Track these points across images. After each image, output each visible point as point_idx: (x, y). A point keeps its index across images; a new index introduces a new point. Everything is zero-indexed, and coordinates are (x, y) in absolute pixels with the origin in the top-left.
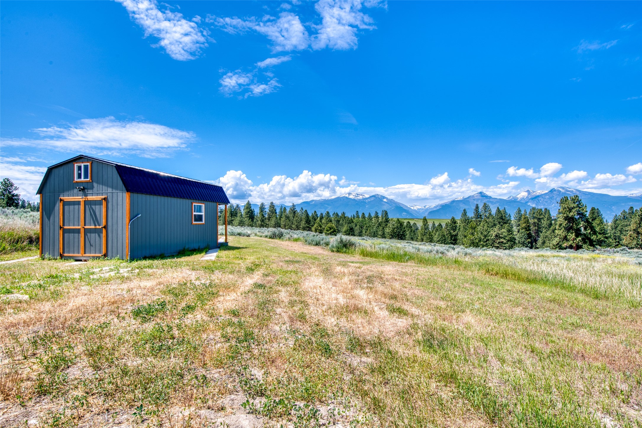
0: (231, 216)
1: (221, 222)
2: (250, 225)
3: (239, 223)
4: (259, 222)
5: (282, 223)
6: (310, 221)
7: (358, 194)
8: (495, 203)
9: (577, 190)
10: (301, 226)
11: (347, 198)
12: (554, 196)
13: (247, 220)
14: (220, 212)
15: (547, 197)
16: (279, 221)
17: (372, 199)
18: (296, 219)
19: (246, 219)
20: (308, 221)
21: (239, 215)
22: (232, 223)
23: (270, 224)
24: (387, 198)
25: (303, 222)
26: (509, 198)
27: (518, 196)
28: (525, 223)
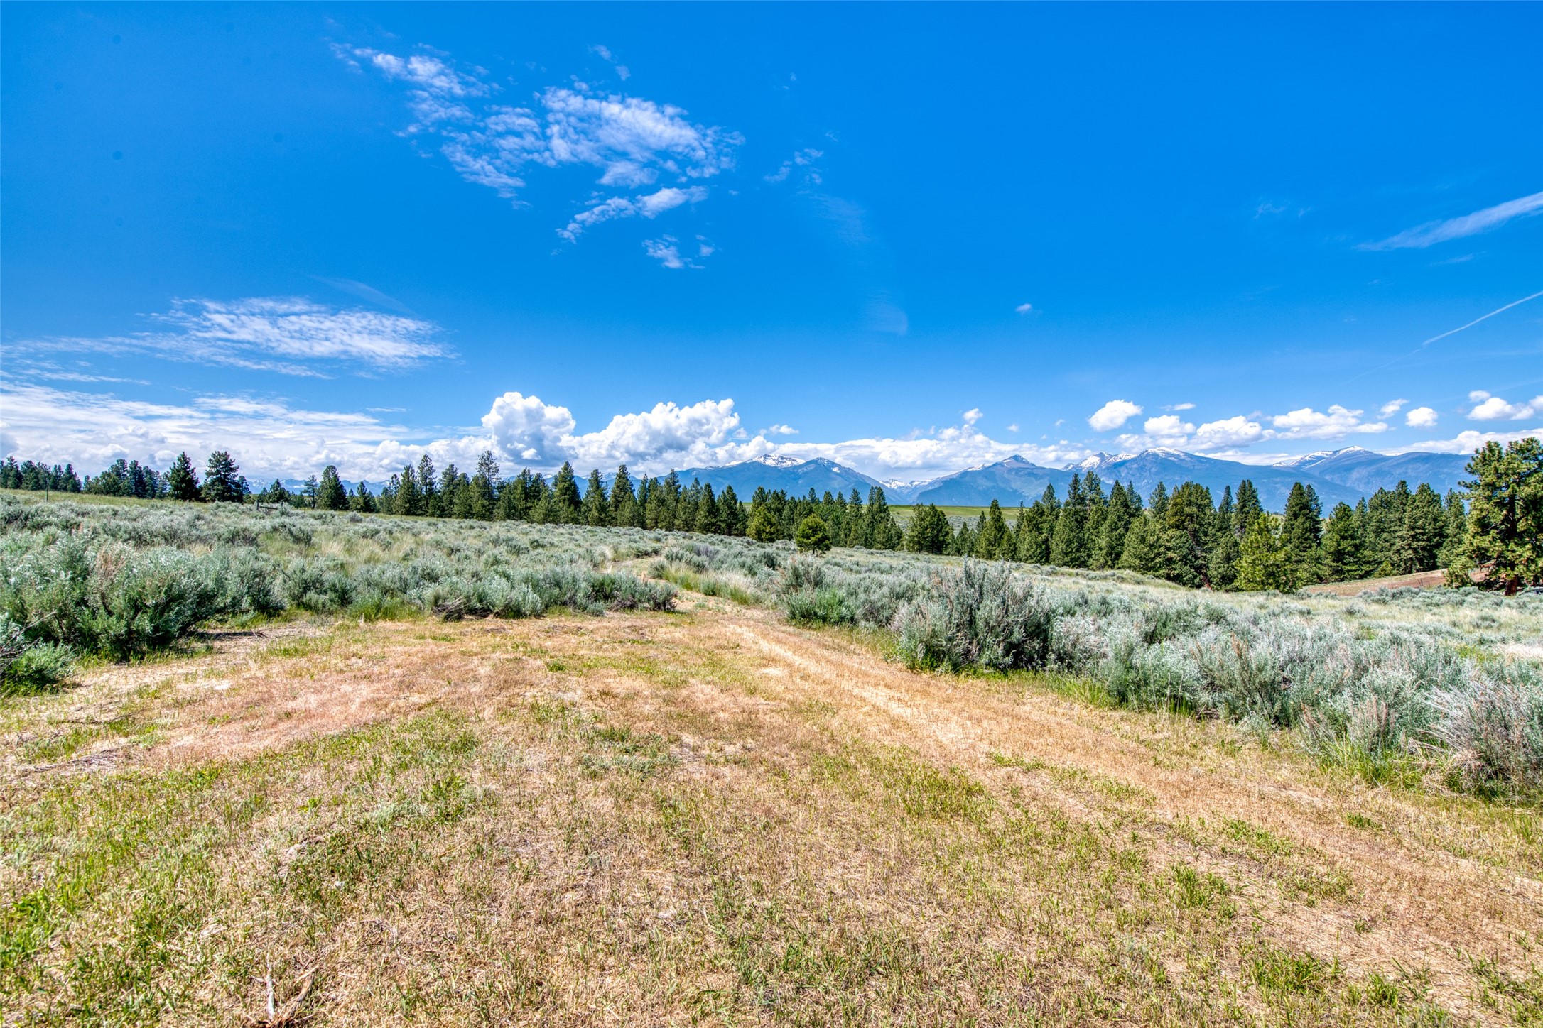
0: (526, 499)
1: (502, 511)
2: (572, 519)
3: (546, 515)
4: (595, 513)
5: (649, 515)
6: (718, 510)
7: (783, 458)
8: (1042, 477)
9: (1187, 454)
10: (698, 523)
11: (760, 465)
12: (1148, 464)
13: (564, 509)
14: (498, 488)
15: (1135, 466)
16: (641, 510)
17: (811, 467)
18: (684, 504)
19: (561, 505)
20: (713, 510)
21: (543, 495)
22: (526, 514)
23: (618, 517)
24: (839, 466)
25: (702, 512)
26: (1066, 467)
27: (1083, 464)
28: (1176, 514)
